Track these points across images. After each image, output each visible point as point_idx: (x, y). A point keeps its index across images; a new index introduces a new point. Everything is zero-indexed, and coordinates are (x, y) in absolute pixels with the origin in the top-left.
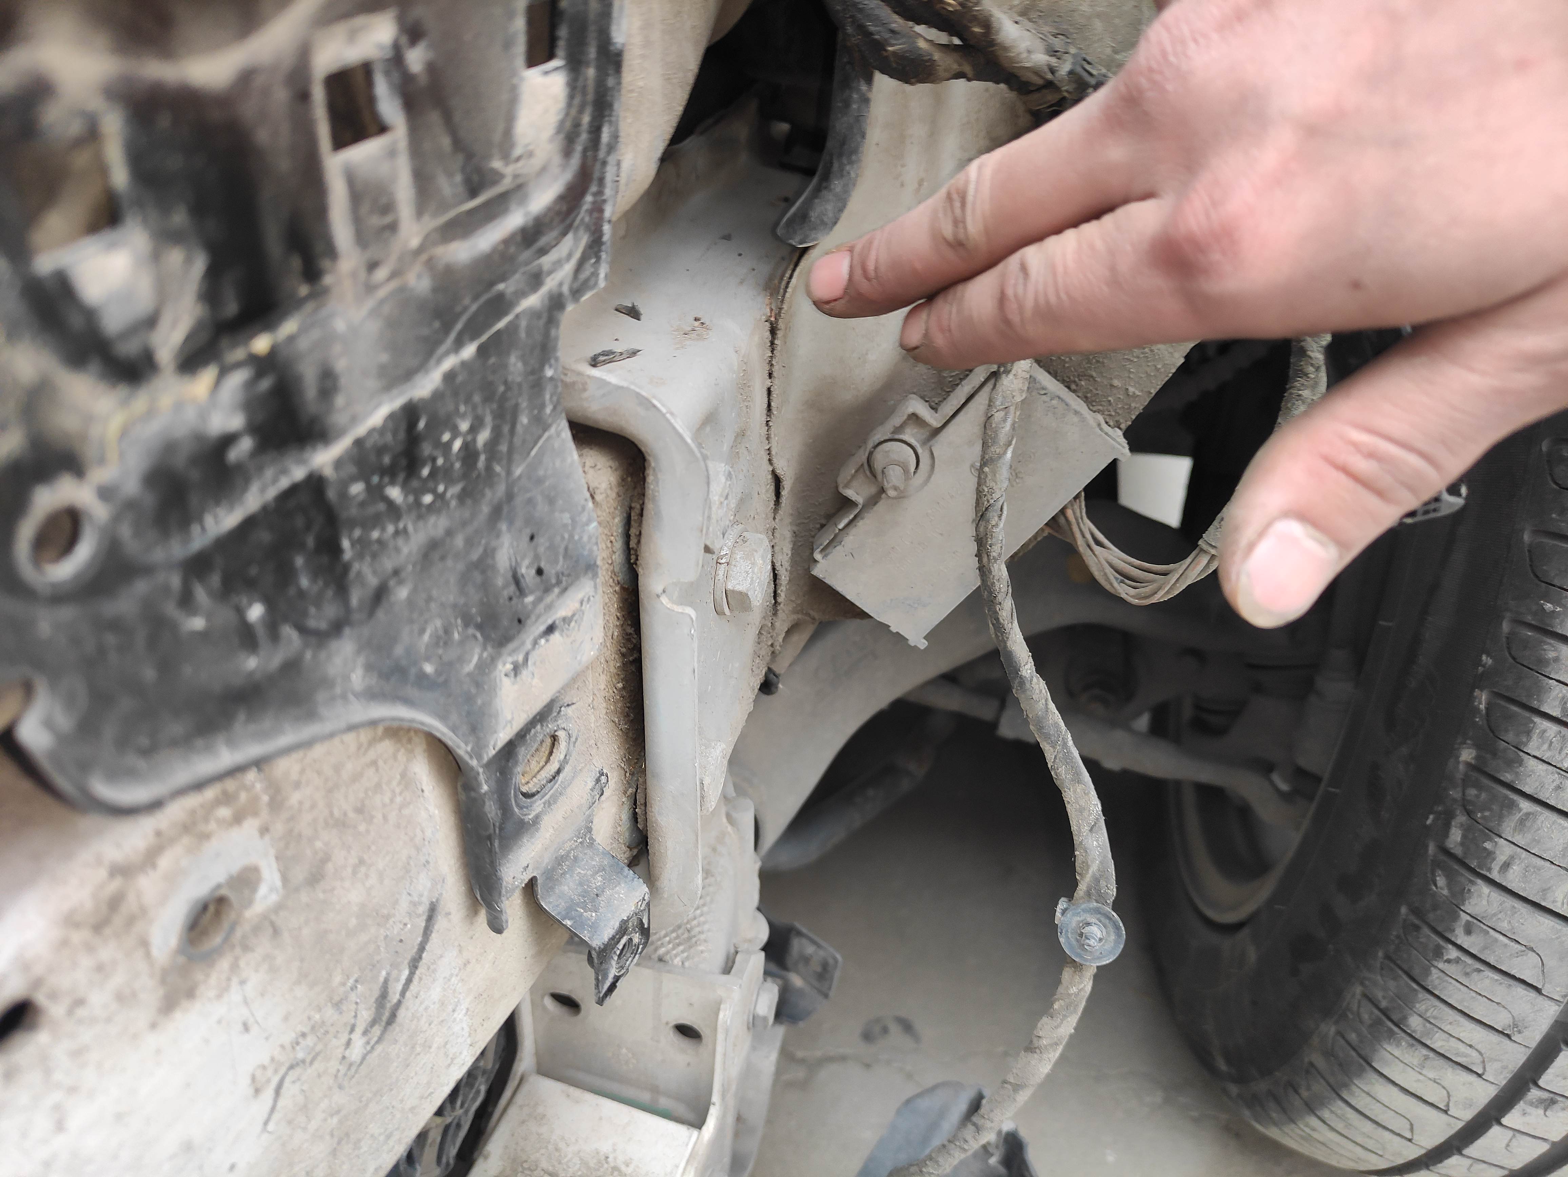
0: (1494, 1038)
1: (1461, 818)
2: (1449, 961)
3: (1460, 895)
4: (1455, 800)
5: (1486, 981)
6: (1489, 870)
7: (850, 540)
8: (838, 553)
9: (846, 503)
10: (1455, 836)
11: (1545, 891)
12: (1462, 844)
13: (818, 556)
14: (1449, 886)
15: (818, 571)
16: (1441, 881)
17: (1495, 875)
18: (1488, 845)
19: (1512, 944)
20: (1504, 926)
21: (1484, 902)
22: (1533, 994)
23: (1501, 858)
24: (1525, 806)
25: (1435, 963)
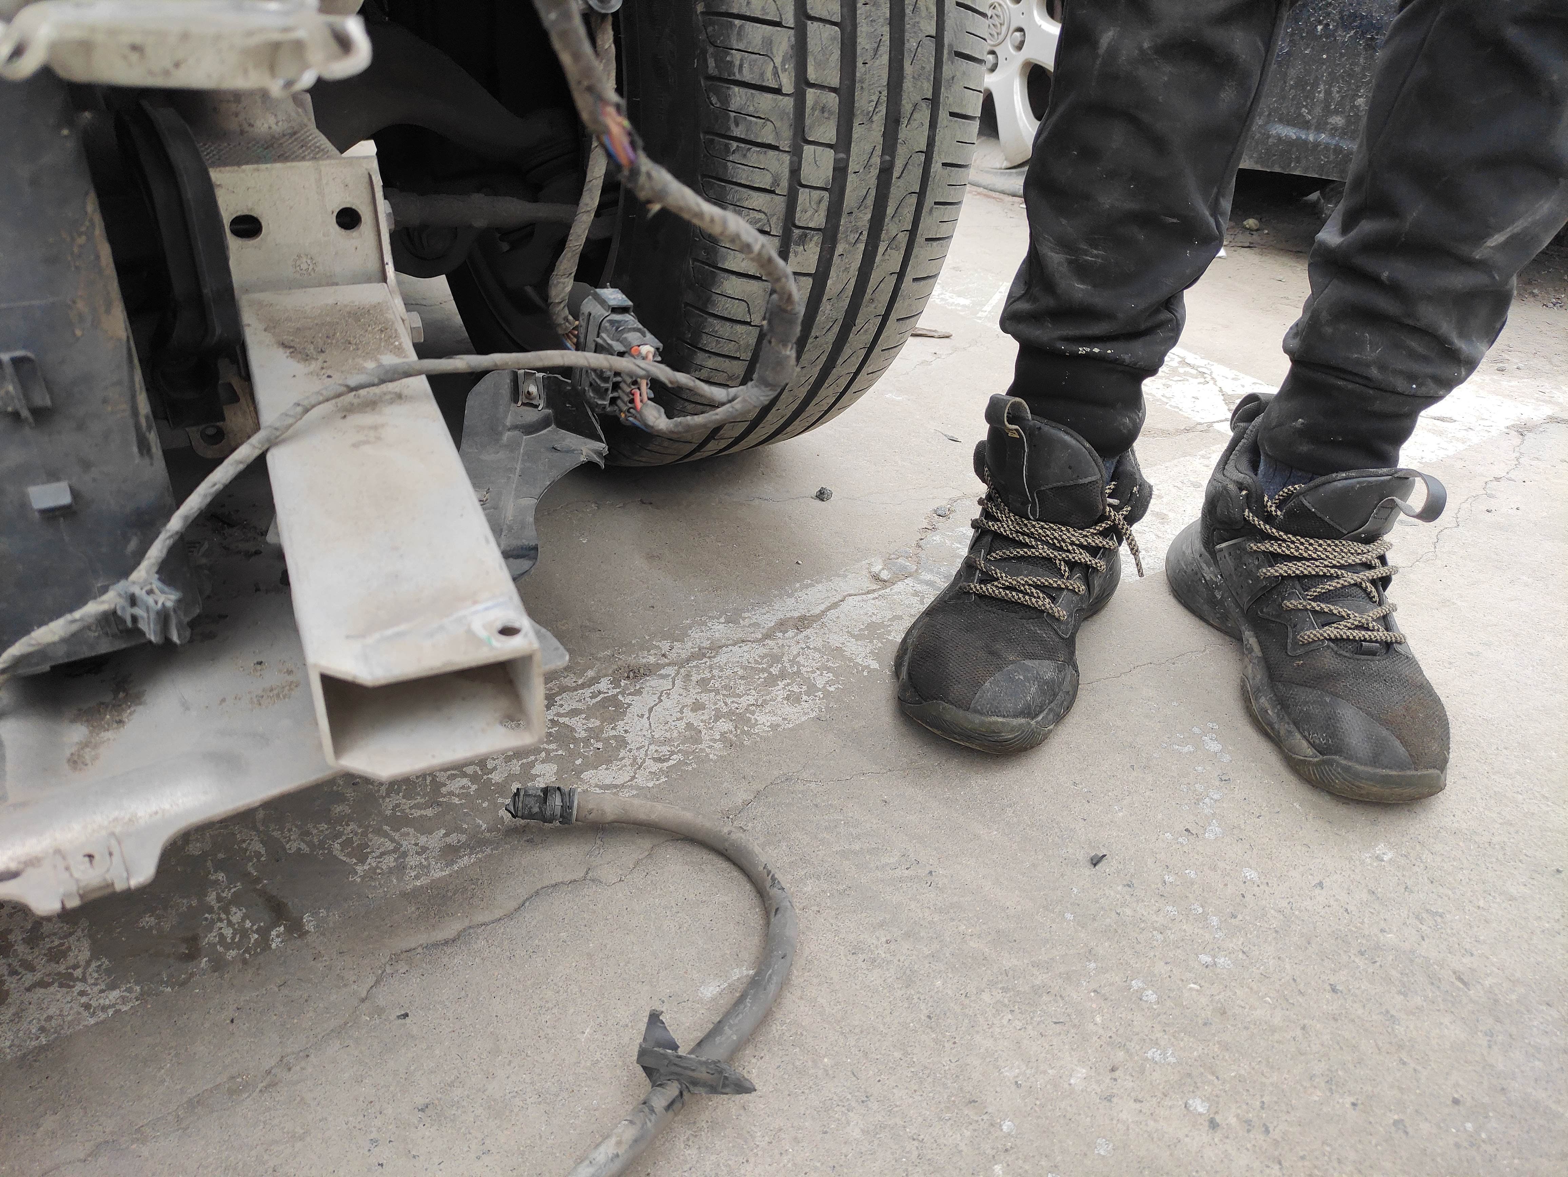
0: (768, 196)
1: (711, 50)
2: (734, 152)
3: (725, 100)
4: (704, 41)
6: (734, 75)
10: (711, 63)
11: (760, 75)
12: (716, 67)
14: (719, 100)
16: (714, 100)
17: (738, 77)
18: (728, 59)
19: (759, 120)
20: (751, 110)
21: (738, 99)
22: (777, 153)
23: (737, 63)
24: (737, 22)
25: (728, 159)
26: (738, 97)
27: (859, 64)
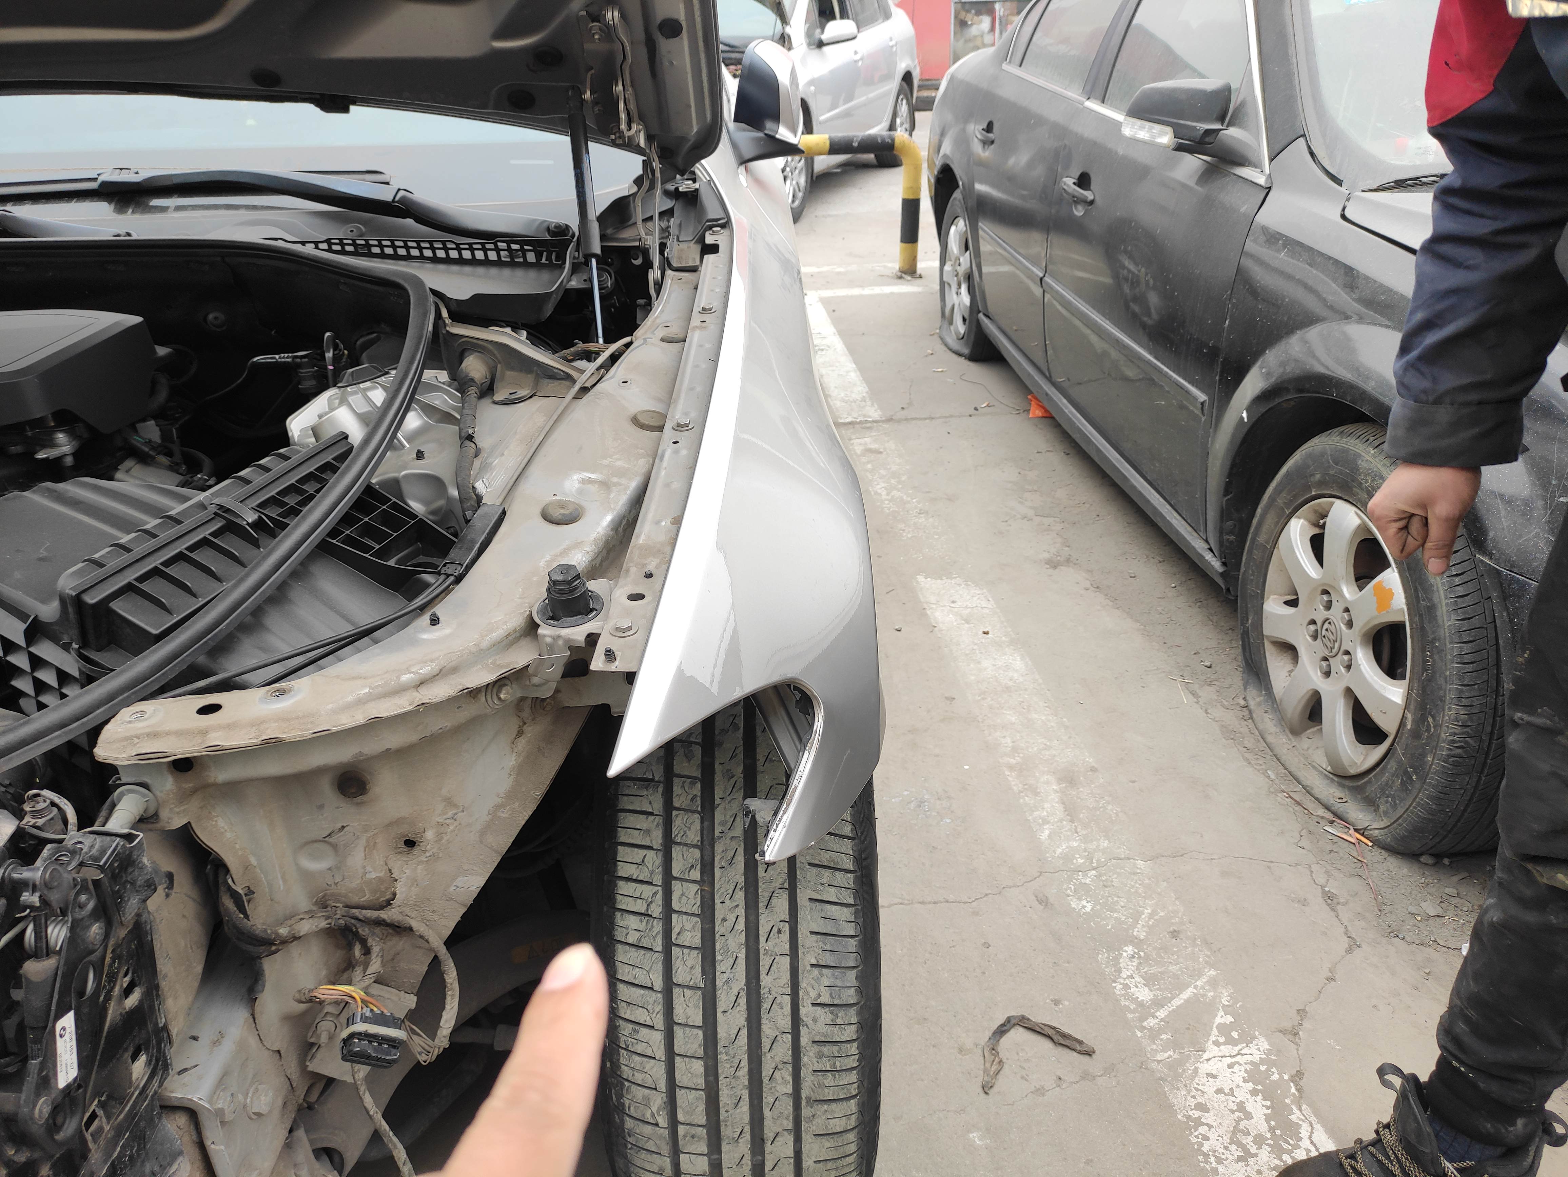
3: (623, 1122)
5: (643, 1155)
7: (319, 1056)
8: (315, 1061)
9: (312, 1045)
11: (643, 1115)
13: (308, 1063)
15: (310, 1069)
19: (643, 1138)
20: (638, 1131)
23: (627, 1105)
24: (626, 1083)
26: (629, 1123)
27: (722, 1111)
